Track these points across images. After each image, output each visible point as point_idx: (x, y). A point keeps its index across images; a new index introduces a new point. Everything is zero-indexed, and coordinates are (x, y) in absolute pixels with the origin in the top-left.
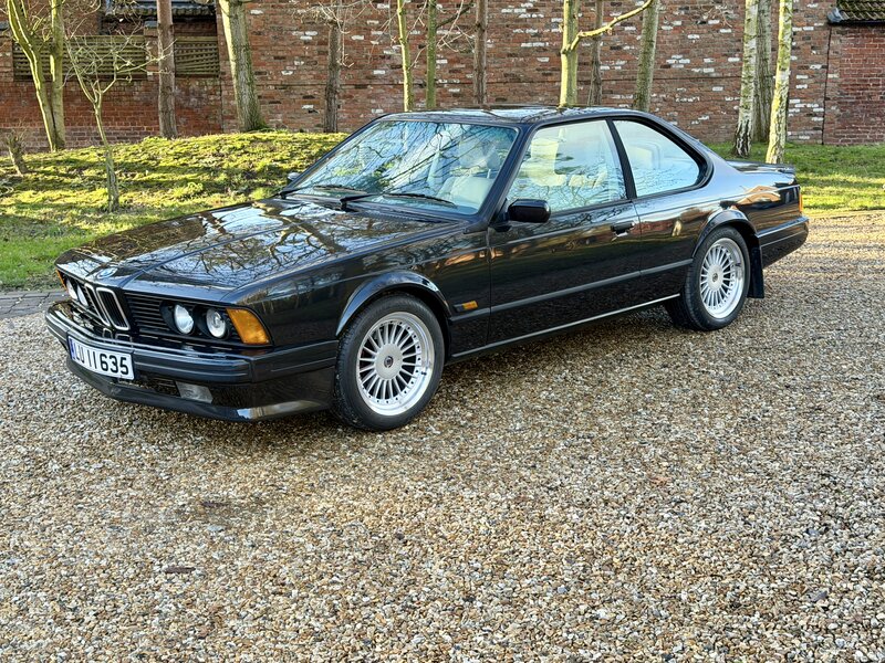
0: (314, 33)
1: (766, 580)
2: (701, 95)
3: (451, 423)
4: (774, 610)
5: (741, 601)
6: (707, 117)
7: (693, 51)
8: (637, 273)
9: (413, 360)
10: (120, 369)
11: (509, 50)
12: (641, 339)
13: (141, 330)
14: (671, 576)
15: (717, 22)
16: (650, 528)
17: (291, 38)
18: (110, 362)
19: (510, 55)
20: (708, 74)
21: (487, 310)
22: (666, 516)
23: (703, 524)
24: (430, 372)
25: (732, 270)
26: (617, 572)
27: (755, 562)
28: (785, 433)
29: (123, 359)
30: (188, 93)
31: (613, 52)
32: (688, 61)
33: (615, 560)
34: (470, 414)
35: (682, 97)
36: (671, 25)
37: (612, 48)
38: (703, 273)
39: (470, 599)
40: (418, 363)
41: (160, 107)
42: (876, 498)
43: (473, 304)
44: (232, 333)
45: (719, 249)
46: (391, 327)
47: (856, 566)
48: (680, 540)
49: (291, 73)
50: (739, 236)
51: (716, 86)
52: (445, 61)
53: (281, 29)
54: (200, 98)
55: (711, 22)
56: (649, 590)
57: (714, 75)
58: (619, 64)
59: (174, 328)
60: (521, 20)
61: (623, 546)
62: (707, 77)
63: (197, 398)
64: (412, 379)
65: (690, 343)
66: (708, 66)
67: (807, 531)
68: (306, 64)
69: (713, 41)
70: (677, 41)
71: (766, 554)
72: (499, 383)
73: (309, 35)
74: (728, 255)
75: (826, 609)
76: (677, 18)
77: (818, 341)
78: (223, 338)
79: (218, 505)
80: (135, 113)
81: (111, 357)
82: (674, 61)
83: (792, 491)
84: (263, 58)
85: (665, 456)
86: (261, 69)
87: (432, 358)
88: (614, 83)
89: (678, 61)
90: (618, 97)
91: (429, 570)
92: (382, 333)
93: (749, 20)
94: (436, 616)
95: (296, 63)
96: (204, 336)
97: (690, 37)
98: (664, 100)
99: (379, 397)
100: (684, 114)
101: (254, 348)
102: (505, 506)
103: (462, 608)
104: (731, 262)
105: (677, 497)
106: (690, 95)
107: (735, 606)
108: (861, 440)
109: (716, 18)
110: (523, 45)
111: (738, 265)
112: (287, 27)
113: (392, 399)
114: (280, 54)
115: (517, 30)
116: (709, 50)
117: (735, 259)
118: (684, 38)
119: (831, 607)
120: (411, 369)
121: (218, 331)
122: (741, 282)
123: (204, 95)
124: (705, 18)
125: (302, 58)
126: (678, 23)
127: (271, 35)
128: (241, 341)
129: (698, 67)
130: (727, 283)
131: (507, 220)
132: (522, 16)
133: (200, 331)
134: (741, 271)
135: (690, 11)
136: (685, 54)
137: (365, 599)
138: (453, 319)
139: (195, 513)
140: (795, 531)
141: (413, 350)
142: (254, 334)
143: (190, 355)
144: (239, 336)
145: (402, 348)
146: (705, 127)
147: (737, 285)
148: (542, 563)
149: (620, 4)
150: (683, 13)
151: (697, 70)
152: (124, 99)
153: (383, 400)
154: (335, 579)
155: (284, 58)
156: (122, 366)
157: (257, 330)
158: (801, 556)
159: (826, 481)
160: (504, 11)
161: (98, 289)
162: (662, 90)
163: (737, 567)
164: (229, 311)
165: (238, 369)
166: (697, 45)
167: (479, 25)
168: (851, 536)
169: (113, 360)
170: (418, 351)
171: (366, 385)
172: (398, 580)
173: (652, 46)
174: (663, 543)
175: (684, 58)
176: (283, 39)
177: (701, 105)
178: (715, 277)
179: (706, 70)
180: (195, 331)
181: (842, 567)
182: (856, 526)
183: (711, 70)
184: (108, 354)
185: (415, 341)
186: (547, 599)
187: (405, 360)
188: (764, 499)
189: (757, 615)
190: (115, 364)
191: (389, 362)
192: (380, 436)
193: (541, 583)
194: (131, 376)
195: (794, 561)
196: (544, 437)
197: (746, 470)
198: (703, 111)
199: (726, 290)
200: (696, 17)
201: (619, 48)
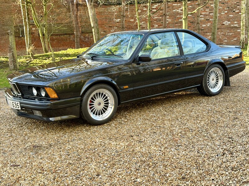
0: (120, 19)
1: (197, 170)
2: (234, 32)
3: (120, 123)
4: (196, 180)
5: (186, 177)
6: (236, 39)
7: (231, 20)
8: (184, 78)
9: (108, 104)
10: (17, 107)
11: (176, 22)
12: (189, 99)
13: (24, 95)
14: (167, 169)
15: (238, 11)
16: (166, 154)
17: (113, 21)
18: (14, 104)
19: (176, 23)
20: (236, 26)
21: (132, 89)
22: (173, 150)
23: (184, 153)
24: (113, 107)
25: (219, 77)
26: (150, 167)
27: (196, 165)
28: (223, 125)
29: (18, 103)
30: (85, 38)
31: (207, 21)
32: (230, 23)
33: (151, 163)
34: (126, 120)
35: (228, 33)
36: (224, 12)
37: (206, 20)
38: (208, 78)
39: (98, 175)
40: (109, 104)
41: (75, 41)
42: (244, 145)
43: (127, 87)
44: (47, 95)
45: (214, 71)
46: (100, 94)
47: (229, 166)
48: (174, 158)
49: (113, 31)
50: (220, 67)
51: (238, 30)
52: (157, 26)
53: (110, 19)
54: (88, 39)
55: (236, 11)
56: (157, 173)
57: (238, 26)
58: (209, 24)
59: (32, 94)
60: (179, 13)
61: (155, 159)
62: (236, 27)
63: (38, 115)
64: (108, 110)
65: (204, 100)
66: (236, 24)
67: (217, 155)
68: (118, 28)
69: (237, 17)
70: (226, 17)
71: (200, 162)
72: (139, 112)
73: (118, 20)
74: (217, 73)
75: (213, 180)
76: (226, 10)
77: (245, 99)
78: (45, 97)
79: (38, 147)
80: (71, 44)
81: (15, 103)
82: (225, 23)
83: (217, 143)
84: (105, 27)
85: (181, 133)
86: (105, 30)
87: (114, 103)
88: (207, 30)
89: (226, 23)
90: (209, 34)
91: (90, 166)
92: (97, 96)
93: (242, 8)
94: (85, 180)
95: (115, 28)
96: (40, 96)
97: (230, 16)
98: (223, 34)
99: (96, 114)
100: (229, 38)
101: (54, 99)
102: (123, 147)
103: (94, 178)
104: (218, 75)
105: (179, 144)
106: (230, 32)
107: (183, 178)
108: (247, 127)
109: (238, 10)
110: (180, 20)
111: (221, 76)
112: (112, 18)
113: (101, 116)
114: (110, 26)
115: (178, 16)
116: (236, 19)
117: (220, 74)
118: (228, 16)
119: (215, 179)
120: (107, 106)
121: (43, 94)
122: (222, 81)
123: (89, 38)
124: (234, 10)
125: (117, 26)
126: (226, 12)
127: (108, 21)
128: (50, 97)
129: (233, 24)
130: (218, 81)
131: (138, 61)
132: (179, 12)
133: (39, 95)
134: (222, 77)
135: (230, 8)
136: (229, 21)
137: (66, 175)
138: (120, 91)
139: (30, 149)
140: (213, 155)
141: (108, 100)
142: (54, 96)
143: (37, 102)
144: (49, 96)
145: (104, 100)
146: (236, 42)
147: (221, 82)
148: (127, 164)
149: (208, 7)
150: (228, 9)
151: (232, 25)
152: (68, 40)
153: (98, 116)
154: (60, 169)
155: (111, 27)
156: (18, 105)
157: (54, 94)
158: (211, 163)
159: (230, 140)
160: (174, 11)
161: (12, 83)
162: (222, 31)
163: (189, 166)
164: (45, 88)
165: (48, 106)
166: (232, 18)
167: (164, 14)
168: (231, 157)
169: (15, 104)
170: (109, 101)
171: (92, 111)
172: (79, 169)
173: (217, 18)
174: (168, 158)
175: (228, 22)
176: (111, 22)
177: (234, 35)
178: (213, 80)
179: (235, 25)
180: (38, 95)
181: (224, 167)
182: (234, 153)
183: (237, 25)
184: (14, 102)
185: (108, 98)
186: (123, 175)
187: (105, 104)
188: (207, 145)
189: (189, 181)
190: (16, 105)
191: (100, 104)
192: (96, 127)
193: (123, 170)
194: (20, 109)
195: (209, 164)
196: (145, 127)
197: (205, 136)
198: (235, 37)
199: (217, 84)
200: (232, 10)
201: (208, 20)
